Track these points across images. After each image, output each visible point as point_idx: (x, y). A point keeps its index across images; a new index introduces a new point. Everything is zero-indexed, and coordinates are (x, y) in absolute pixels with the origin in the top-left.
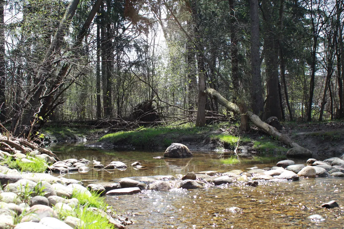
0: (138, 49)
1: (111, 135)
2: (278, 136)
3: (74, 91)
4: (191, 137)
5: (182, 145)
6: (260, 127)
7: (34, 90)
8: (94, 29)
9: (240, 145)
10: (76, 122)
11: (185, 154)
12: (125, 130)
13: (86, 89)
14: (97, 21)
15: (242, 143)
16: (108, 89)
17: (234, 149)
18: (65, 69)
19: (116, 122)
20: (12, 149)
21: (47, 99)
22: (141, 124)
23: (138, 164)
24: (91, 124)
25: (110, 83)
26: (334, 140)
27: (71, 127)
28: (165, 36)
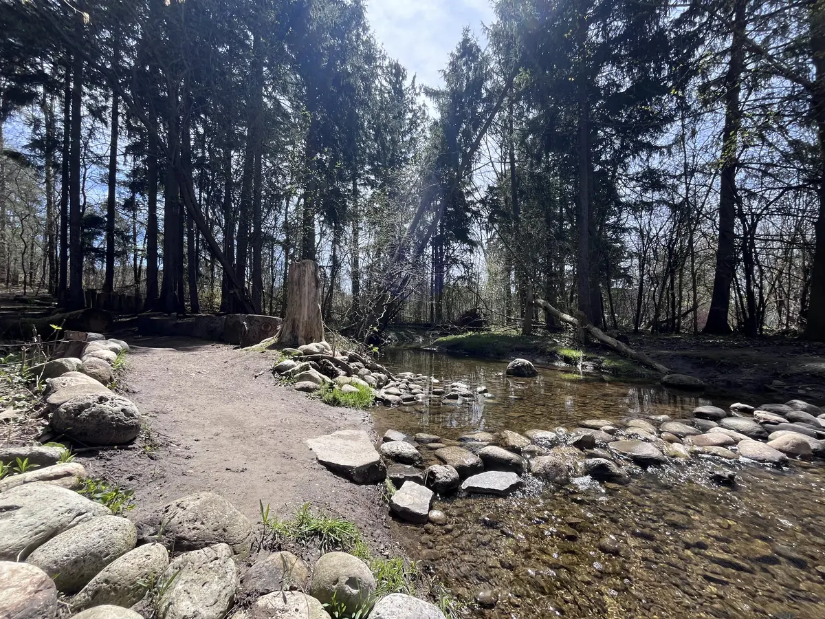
0: (465, 266)
1: (444, 339)
2: (632, 354)
3: (413, 299)
4: (524, 346)
5: (527, 362)
6: (602, 341)
7: (378, 298)
8: (429, 250)
9: (583, 361)
10: (414, 324)
11: (531, 372)
12: (455, 334)
13: (422, 297)
14: (432, 244)
15: (585, 359)
16: (440, 297)
17: (576, 364)
18: (405, 280)
19: (447, 327)
20: (336, 369)
21: (390, 306)
22: (470, 330)
23: (485, 391)
24: (428, 326)
25: (441, 293)
26: (722, 365)
27: (410, 328)
28: (485, 256)
